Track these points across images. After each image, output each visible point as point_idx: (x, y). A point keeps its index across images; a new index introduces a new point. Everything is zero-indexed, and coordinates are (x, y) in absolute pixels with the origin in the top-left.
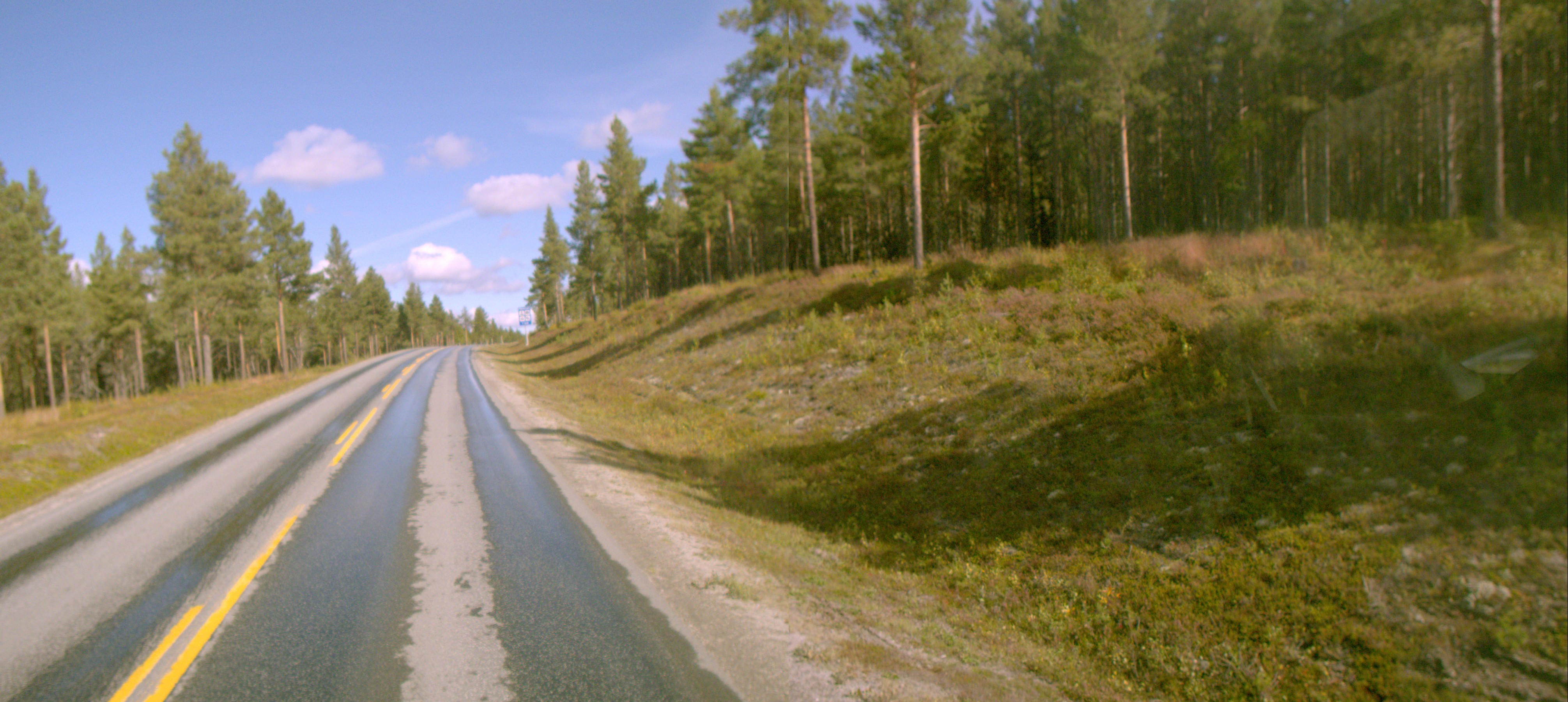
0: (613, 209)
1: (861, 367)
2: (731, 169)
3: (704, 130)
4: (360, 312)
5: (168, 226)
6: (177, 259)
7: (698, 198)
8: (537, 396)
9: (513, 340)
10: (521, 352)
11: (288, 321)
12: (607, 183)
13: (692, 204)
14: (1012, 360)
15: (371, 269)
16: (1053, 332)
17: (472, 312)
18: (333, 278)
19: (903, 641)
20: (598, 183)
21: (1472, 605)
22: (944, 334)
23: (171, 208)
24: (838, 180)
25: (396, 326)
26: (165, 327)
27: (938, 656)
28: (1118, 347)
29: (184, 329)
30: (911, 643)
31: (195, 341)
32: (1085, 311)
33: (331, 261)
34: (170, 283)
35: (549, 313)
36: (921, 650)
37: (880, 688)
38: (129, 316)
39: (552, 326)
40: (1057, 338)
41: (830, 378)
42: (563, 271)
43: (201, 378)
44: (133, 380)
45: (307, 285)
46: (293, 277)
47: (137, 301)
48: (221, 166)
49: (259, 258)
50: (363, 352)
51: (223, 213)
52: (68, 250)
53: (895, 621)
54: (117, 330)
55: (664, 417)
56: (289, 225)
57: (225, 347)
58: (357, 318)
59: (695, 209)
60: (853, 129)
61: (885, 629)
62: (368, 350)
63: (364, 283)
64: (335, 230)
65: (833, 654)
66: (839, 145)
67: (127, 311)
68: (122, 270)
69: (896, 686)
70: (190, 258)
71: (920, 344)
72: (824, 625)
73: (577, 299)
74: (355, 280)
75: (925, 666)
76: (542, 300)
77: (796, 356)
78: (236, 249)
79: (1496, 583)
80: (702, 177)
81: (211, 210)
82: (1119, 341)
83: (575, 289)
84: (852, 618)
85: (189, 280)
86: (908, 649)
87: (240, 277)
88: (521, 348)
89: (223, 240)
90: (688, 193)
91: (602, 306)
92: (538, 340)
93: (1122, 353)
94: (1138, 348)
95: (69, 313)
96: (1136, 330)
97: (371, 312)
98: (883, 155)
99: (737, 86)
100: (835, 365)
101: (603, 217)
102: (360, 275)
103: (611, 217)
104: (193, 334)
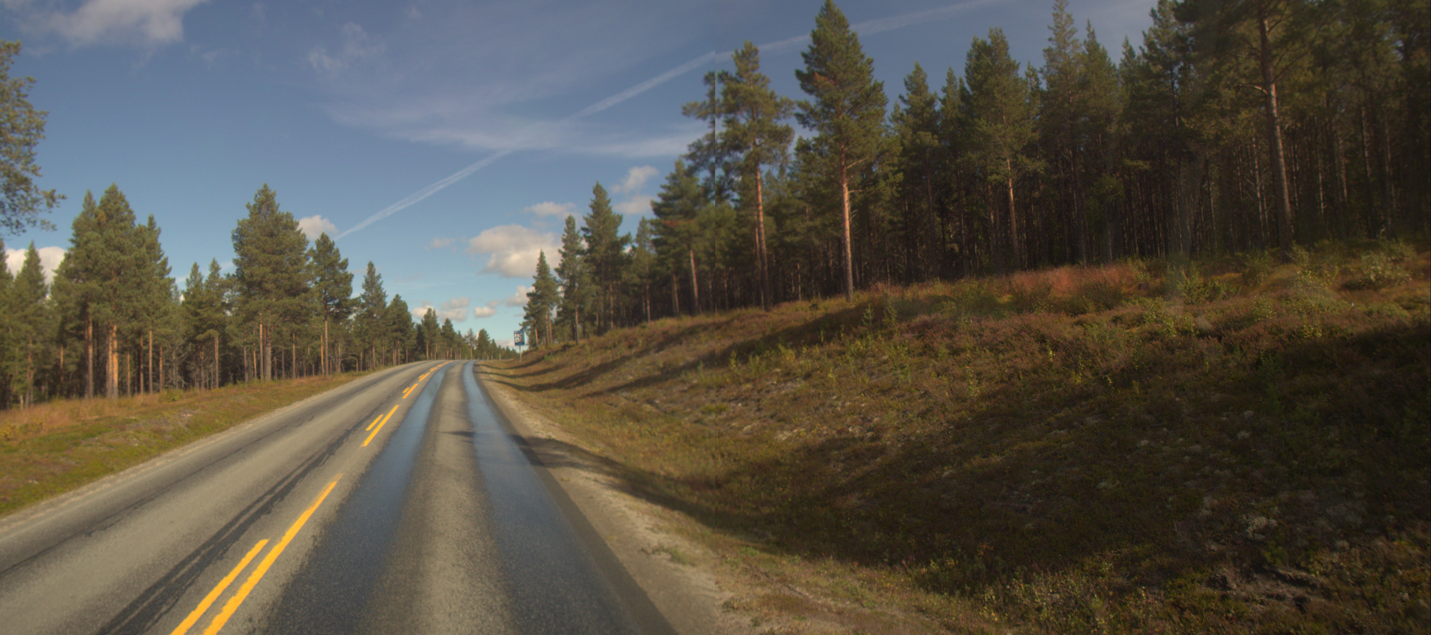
0: (594, 255)
1: (800, 383)
2: (693, 225)
3: (671, 194)
4: (387, 330)
5: (246, 259)
6: (250, 285)
7: (665, 248)
8: (527, 402)
9: (509, 357)
10: (516, 367)
11: (330, 335)
12: (590, 234)
13: (660, 253)
14: (920, 371)
15: (397, 296)
16: (952, 347)
17: (477, 335)
18: (368, 303)
19: (816, 593)
20: (582, 234)
21: (1250, 535)
22: (866, 352)
23: (249, 247)
24: (788, 234)
25: (415, 342)
26: (236, 335)
27: (844, 602)
28: (1001, 356)
29: (251, 337)
30: (822, 594)
31: (259, 347)
32: (976, 329)
33: (367, 290)
34: (246, 302)
35: (539, 337)
36: (829, 599)
37: (790, 627)
38: (212, 326)
39: (542, 347)
40: (955, 352)
41: (775, 392)
42: (552, 303)
43: (262, 376)
44: (210, 375)
45: (347, 308)
46: (337, 301)
47: (218, 315)
48: (288, 216)
49: (311, 285)
50: (388, 362)
51: (287, 250)
52: (171, 275)
53: (812, 579)
54: (200, 337)
55: (631, 424)
56: (336, 261)
57: (281, 353)
58: (385, 334)
59: (663, 256)
60: (799, 194)
61: (801, 585)
62: (392, 360)
63: (391, 307)
64: (371, 265)
65: (755, 604)
66: (787, 206)
67: (210, 322)
68: (209, 291)
69: (803, 624)
70: (260, 284)
71: (847, 362)
72: (750, 584)
73: (563, 326)
74: (385, 304)
75: (830, 610)
76: (534, 326)
77: (747, 376)
78: (295, 278)
79: (1268, 518)
80: (668, 231)
81: (278, 248)
82: (1001, 352)
83: (561, 318)
84: (775, 578)
85: (257, 302)
86: (818, 599)
87: (297, 300)
88: (516, 364)
89: (286, 272)
90: (656, 243)
91: (584, 332)
92: (530, 358)
93: (1003, 361)
94: (1016, 357)
95: (168, 323)
96: (1013, 342)
97: (396, 331)
98: (823, 213)
99: (697, 161)
100: (779, 382)
101: (586, 261)
102: (389, 301)
103: (593, 261)
104: (257, 342)
